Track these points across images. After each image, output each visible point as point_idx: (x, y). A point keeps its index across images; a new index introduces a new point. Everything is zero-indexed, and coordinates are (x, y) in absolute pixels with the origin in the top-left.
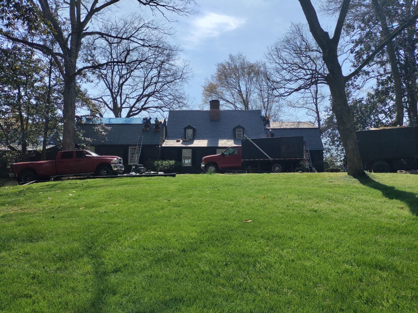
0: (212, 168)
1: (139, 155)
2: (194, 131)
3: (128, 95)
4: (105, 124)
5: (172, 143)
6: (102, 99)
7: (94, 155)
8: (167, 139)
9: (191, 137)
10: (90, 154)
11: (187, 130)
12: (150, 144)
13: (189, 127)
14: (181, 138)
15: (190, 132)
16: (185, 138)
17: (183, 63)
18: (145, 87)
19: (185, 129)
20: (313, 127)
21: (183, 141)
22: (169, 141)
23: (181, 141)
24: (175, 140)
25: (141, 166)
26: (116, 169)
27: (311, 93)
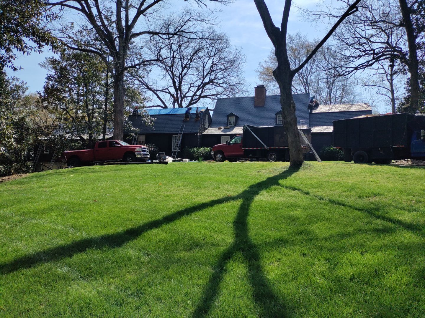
0: (219, 156)
1: (180, 143)
2: (237, 118)
3: (193, 84)
4: (150, 115)
5: (212, 130)
6: (168, 90)
7: (124, 144)
8: (211, 127)
9: (233, 124)
10: (118, 144)
11: (229, 117)
12: (190, 132)
13: (231, 115)
14: (223, 125)
15: (232, 119)
16: (228, 126)
17: (235, 50)
18: (204, 76)
19: (228, 116)
20: (366, 110)
21: (225, 128)
22: (211, 128)
23: (223, 128)
24: (217, 127)
25: (163, 154)
26: (139, 156)
27: (384, 69)
